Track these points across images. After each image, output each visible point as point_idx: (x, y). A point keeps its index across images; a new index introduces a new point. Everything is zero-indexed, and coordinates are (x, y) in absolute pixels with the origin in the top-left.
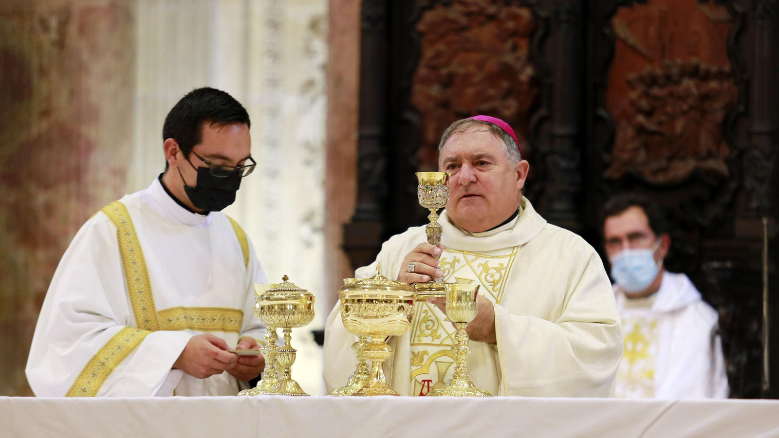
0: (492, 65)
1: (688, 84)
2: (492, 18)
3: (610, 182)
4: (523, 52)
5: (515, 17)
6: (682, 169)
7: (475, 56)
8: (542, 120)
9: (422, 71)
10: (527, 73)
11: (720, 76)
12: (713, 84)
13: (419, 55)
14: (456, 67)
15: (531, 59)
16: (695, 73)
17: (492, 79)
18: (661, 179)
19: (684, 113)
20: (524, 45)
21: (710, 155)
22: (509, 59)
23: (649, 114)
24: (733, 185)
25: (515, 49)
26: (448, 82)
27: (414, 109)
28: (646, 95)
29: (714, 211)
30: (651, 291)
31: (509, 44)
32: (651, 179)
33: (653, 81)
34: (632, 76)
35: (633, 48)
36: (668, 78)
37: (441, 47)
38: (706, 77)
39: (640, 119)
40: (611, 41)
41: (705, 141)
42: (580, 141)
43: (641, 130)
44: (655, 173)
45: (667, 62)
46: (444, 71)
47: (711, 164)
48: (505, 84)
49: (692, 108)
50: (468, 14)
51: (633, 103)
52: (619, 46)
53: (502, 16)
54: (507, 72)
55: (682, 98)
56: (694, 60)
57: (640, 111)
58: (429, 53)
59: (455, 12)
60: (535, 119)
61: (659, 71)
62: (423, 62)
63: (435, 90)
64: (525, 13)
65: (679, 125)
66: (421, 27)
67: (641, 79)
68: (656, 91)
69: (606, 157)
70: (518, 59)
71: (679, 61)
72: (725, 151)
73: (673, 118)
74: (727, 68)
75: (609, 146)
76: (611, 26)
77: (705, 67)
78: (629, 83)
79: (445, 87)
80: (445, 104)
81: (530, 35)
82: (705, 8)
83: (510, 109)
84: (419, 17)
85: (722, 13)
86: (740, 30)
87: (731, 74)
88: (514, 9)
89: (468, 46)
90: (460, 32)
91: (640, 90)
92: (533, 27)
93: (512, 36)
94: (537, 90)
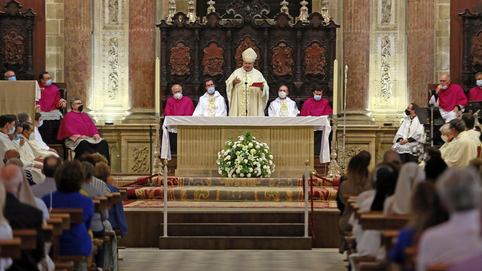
0: (184, 56)
1: (216, 60)
2: (183, 49)
3: (204, 75)
4: (189, 55)
5: (187, 49)
6: (216, 74)
7: (180, 55)
9: (172, 57)
10: (190, 58)
11: (221, 59)
13: (171, 55)
14: (178, 57)
15: (190, 56)
16: (217, 58)
17: (183, 59)
20: (189, 53)
21: (220, 71)
22: (187, 56)
23: (210, 65)
24: (224, 76)
25: (187, 54)
27: (170, 63)
28: (210, 62)
29: (221, 80)
30: (213, 93)
33: (211, 60)
35: (207, 54)
36: (213, 59)
38: (219, 59)
40: (203, 53)
41: (219, 69)
42: (199, 69)
43: (209, 67)
44: (211, 74)
45: (213, 56)
46: (176, 57)
47: (220, 73)
48: (186, 60)
49: (217, 64)
50: (179, 48)
51: (207, 63)
52: (205, 54)
53: (185, 49)
54: (187, 58)
55: (216, 62)
56: (217, 56)
57: (209, 64)
58: (173, 54)
59: (177, 48)
60: (191, 66)
61: (211, 58)
62: (172, 56)
63: (174, 60)
64: (189, 48)
65: (215, 67)
66: (171, 50)
67: (209, 59)
68: (211, 61)
71: (215, 57)
72: (222, 71)
73: (214, 65)
75: (203, 70)
76: (203, 51)
77: (219, 57)
78: (206, 60)
79: (175, 60)
80: (176, 63)
81: (190, 52)
82: (219, 48)
83: (187, 63)
84: (171, 48)
85: (221, 49)
86: (225, 52)
87: (223, 59)
88: (187, 48)
89: (179, 53)
90: (178, 51)
91: (208, 61)
92: (190, 50)
93: (186, 52)
94: (191, 61)
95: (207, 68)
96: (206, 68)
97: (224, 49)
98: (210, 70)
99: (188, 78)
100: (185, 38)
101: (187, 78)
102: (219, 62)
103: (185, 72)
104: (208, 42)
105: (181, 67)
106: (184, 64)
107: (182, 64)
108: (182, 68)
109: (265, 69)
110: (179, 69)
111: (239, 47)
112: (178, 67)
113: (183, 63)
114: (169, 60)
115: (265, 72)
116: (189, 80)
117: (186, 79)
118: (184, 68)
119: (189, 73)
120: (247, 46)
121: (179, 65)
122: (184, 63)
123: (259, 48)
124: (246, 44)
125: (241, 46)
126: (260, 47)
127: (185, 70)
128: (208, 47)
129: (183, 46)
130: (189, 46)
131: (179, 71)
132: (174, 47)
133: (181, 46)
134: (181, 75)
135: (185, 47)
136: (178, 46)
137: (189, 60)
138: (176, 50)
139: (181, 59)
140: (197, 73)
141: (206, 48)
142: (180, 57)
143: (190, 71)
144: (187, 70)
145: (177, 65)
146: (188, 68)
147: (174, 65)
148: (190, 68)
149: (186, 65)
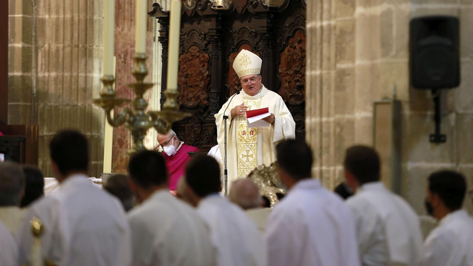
0: (198, 72)
2: (198, 57)
4: (206, 67)
5: (204, 56)
7: (194, 68)
10: (206, 73)
14: (189, 72)
15: (208, 69)
17: (198, 75)
20: (206, 64)
22: (201, 69)
25: (203, 66)
31: (202, 64)
37: (185, 66)
39: (236, 87)
42: (219, 94)
48: (201, 77)
50: (192, 56)
53: (200, 56)
54: (201, 73)
57: (235, 85)
58: (182, 68)
59: (188, 55)
60: (209, 88)
64: (206, 55)
70: (204, 69)
78: (233, 76)
79: (186, 78)
80: (186, 83)
83: (202, 84)
88: (204, 54)
89: (192, 65)
90: (190, 61)
91: (236, 78)
92: (209, 59)
93: (203, 62)
94: (209, 79)
95: (233, 91)
99: (204, 112)
100: (200, 36)
101: (202, 110)
103: (199, 101)
104: (236, 42)
105: (194, 91)
106: (198, 85)
107: (195, 86)
108: (195, 93)
110: (191, 95)
111: (286, 50)
112: (190, 92)
113: (196, 84)
117: (201, 113)
119: (206, 102)
120: (297, 47)
121: (191, 87)
124: (296, 44)
125: (288, 47)
127: (198, 97)
129: (198, 52)
130: (207, 51)
131: (191, 98)
132: (185, 54)
133: (194, 52)
134: (193, 106)
135: (200, 52)
136: (190, 52)
137: (206, 78)
138: (187, 59)
139: (195, 76)
140: (213, 101)
141: (234, 53)
142: (193, 71)
143: (206, 98)
144: (202, 97)
145: (188, 87)
146: (205, 93)
147: (183, 87)
148: (207, 93)
149: (200, 87)
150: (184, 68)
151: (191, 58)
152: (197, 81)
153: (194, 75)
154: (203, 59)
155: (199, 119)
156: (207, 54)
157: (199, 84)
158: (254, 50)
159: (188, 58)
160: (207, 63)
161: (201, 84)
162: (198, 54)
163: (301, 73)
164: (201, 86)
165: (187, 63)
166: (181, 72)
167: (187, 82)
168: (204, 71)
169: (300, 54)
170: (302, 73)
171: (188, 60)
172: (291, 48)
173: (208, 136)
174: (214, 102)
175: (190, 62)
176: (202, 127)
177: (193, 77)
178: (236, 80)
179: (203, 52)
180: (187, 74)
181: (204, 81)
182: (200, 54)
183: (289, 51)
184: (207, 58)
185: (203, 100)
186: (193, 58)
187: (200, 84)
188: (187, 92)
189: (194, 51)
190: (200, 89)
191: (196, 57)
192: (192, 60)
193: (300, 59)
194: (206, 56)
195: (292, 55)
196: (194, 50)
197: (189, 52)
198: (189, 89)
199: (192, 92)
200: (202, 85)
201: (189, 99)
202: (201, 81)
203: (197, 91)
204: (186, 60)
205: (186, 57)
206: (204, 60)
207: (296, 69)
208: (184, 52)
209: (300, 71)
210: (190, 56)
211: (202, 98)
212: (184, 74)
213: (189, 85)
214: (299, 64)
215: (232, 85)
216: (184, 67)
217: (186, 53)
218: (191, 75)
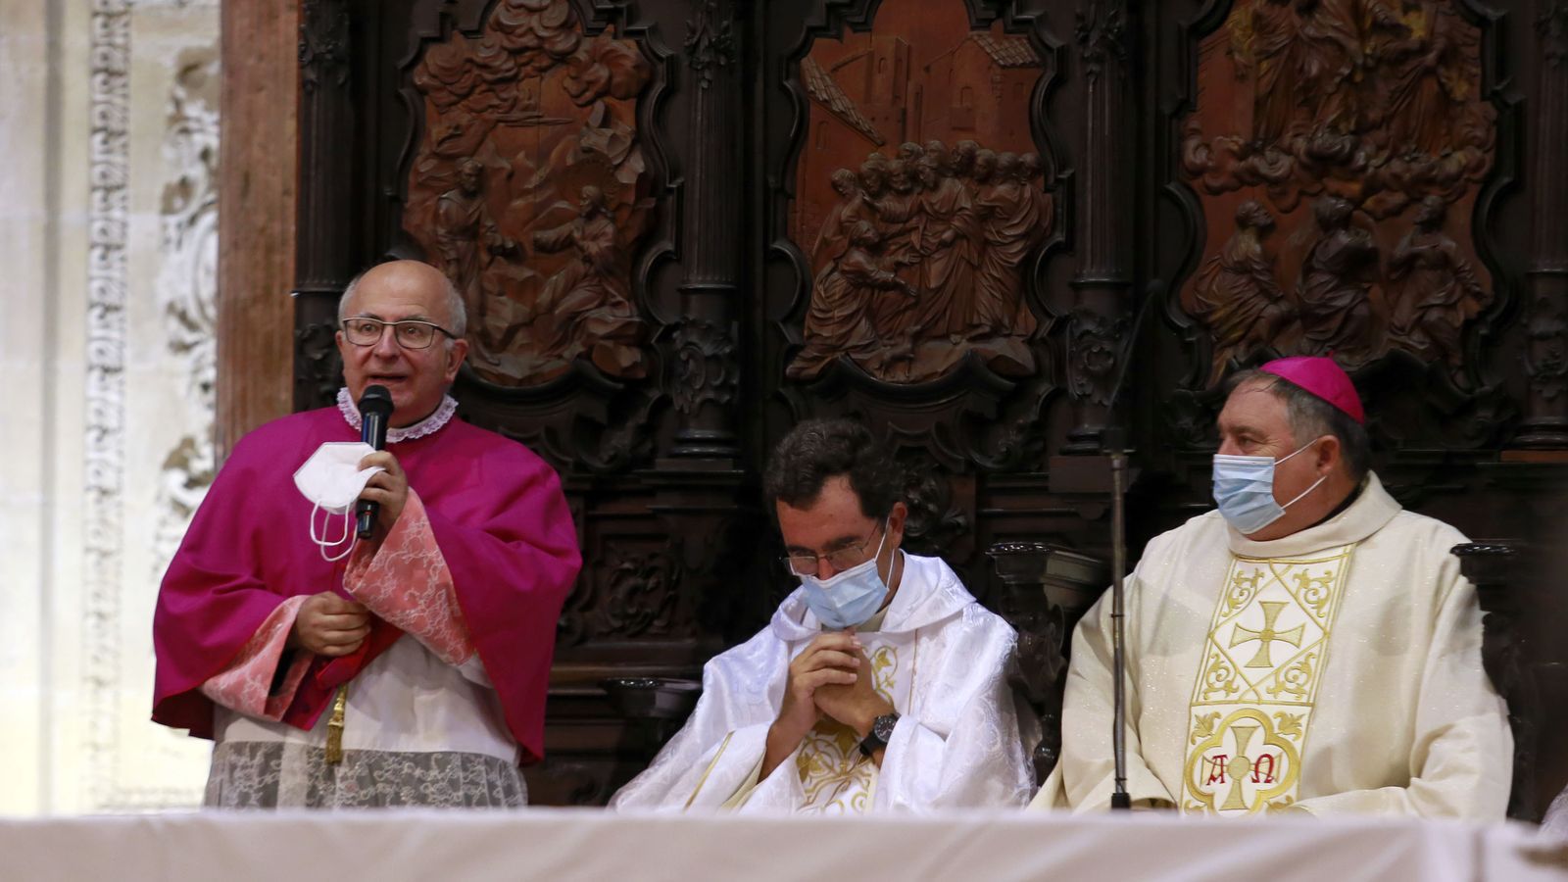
0: (562, 155)
1: (952, 186)
2: (562, 58)
3: (798, 382)
4: (625, 127)
5: (609, 58)
6: (942, 357)
7: (527, 135)
8: (663, 260)
9: (424, 165)
10: (634, 168)
11: (1015, 172)
12: (1002, 189)
13: (418, 134)
15: (641, 141)
16: (965, 167)
17: (565, 180)
18: (900, 376)
19: (943, 245)
20: (626, 109)
21: (998, 330)
22: (598, 140)
23: (875, 249)
24: (1044, 389)
26: (475, 188)
27: (408, 240)
28: (871, 210)
29: (1006, 439)
31: (599, 106)
32: (879, 377)
33: (885, 183)
34: (841, 174)
35: (841, 116)
36: (914, 177)
37: (460, 116)
38: (989, 175)
39: (858, 257)
40: (801, 105)
41: (987, 304)
42: (737, 301)
43: (860, 280)
44: (888, 366)
45: (909, 145)
46: (468, 166)
47: (999, 347)
48: (590, 190)
49: (959, 236)
50: (514, 53)
51: (842, 228)
52: (815, 114)
53: (582, 57)
54: (595, 166)
55: (945, 218)
56: (965, 143)
57: (857, 243)
58: (437, 131)
59: (488, 49)
61: (894, 164)
62: (424, 149)
64: (628, 49)
65: (936, 269)
66: (421, 78)
67: (860, 179)
68: (888, 203)
69: (791, 336)
70: (614, 138)
71: (935, 144)
72: (1027, 321)
73: (924, 257)
74: (1029, 158)
75: (796, 315)
76: (799, 76)
77: (983, 154)
78: (835, 185)
79: (469, 195)
80: (471, 231)
81: (642, 96)
82: (986, 40)
84: (419, 57)
85: (1018, 50)
86: (1058, 83)
87: (1039, 170)
88: (608, 42)
89: (516, 115)
90: (497, 87)
91: (857, 201)
92: (645, 75)
93: (599, 96)
94: (651, 203)
95: (839, 284)
96: (829, 286)
97: (1055, 42)
98: (871, 314)
99: (617, 418)
101: (599, 412)
102: (986, 215)
103: (578, 348)
105: (533, 285)
106: (568, 243)
107: (541, 247)
108: (545, 297)
109: (1541, 289)
112: (505, 285)
113: (549, 235)
114: (398, 200)
115: (1542, 326)
116: (620, 440)
117: (590, 431)
118: (571, 286)
119: (628, 357)
121: (513, 255)
122: (564, 230)
123: (1482, 22)
126: (1492, 14)
127: (574, 323)
128: (864, 26)
129: (566, 26)
130: (630, 22)
131: (511, 332)
132: (458, 38)
133: (531, 30)
134: (529, 379)
135: (579, 30)
136: (499, 26)
137: (631, 198)
138: (476, 72)
139: (539, 188)
140: (708, 349)
141: (839, 37)
142: (521, 155)
143: (632, 331)
144: (602, 322)
145: (485, 257)
146: (620, 298)
147: (453, 255)
148: (632, 296)
149: (588, 259)
150: (457, 133)
151: (506, 64)
152: (560, 219)
153: (534, 181)
154: (602, 72)
155: (580, 466)
156: (631, 42)
157: (577, 235)
158: (992, 20)
159: (485, 67)
160: (633, 102)
161: (595, 238)
162: (563, 44)
163: (1364, 168)
164: (593, 248)
165: (471, 98)
166: (435, 155)
167: (478, 222)
168: (616, 155)
169: (1353, 45)
170: (1371, 170)
171: (489, 77)
172: (1277, 7)
173: (631, 582)
174: (715, 358)
175: (504, 95)
176: (591, 521)
177: (525, 193)
178: (857, 215)
179: (601, 30)
180: (480, 173)
181: (613, 220)
182: (578, 44)
183: (1259, 24)
184: (637, 67)
185: (609, 344)
186: (529, 68)
187: (584, 238)
188: (482, 291)
189: (534, 21)
190: (581, 267)
191: (545, 62)
192: (514, 79)
193: (1349, 78)
194: (624, 56)
195: (1286, 52)
196: (536, 17)
197: (488, 30)
198: (491, 271)
199: (522, 290)
200: (604, 243)
201: (499, 336)
202: (590, 216)
203: (558, 279)
204: (467, 81)
205: (470, 61)
206: (610, 78)
207: (1323, 140)
208: (454, 25)
209: (1350, 158)
210: (505, 55)
211: (600, 330)
212: (458, 174)
213: (489, 242)
214: (1345, 115)
215: (825, 242)
216: (457, 128)
217: (466, 34)
218: (510, 176)
